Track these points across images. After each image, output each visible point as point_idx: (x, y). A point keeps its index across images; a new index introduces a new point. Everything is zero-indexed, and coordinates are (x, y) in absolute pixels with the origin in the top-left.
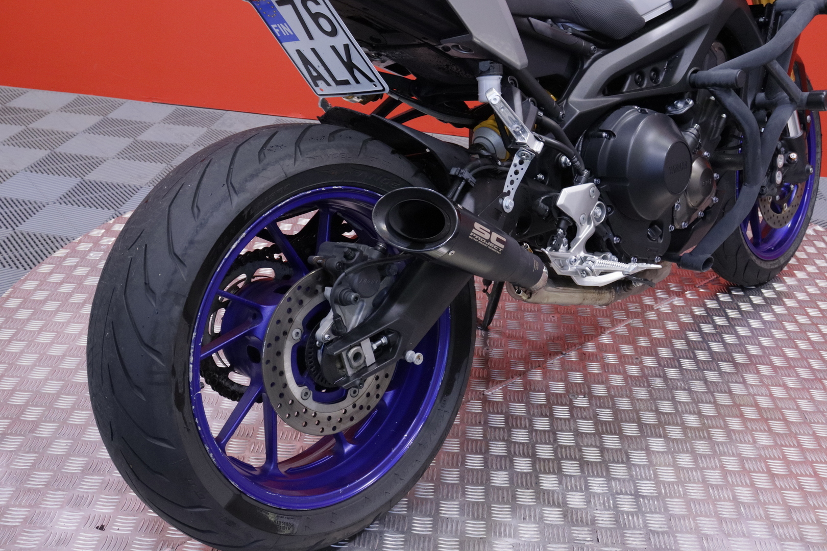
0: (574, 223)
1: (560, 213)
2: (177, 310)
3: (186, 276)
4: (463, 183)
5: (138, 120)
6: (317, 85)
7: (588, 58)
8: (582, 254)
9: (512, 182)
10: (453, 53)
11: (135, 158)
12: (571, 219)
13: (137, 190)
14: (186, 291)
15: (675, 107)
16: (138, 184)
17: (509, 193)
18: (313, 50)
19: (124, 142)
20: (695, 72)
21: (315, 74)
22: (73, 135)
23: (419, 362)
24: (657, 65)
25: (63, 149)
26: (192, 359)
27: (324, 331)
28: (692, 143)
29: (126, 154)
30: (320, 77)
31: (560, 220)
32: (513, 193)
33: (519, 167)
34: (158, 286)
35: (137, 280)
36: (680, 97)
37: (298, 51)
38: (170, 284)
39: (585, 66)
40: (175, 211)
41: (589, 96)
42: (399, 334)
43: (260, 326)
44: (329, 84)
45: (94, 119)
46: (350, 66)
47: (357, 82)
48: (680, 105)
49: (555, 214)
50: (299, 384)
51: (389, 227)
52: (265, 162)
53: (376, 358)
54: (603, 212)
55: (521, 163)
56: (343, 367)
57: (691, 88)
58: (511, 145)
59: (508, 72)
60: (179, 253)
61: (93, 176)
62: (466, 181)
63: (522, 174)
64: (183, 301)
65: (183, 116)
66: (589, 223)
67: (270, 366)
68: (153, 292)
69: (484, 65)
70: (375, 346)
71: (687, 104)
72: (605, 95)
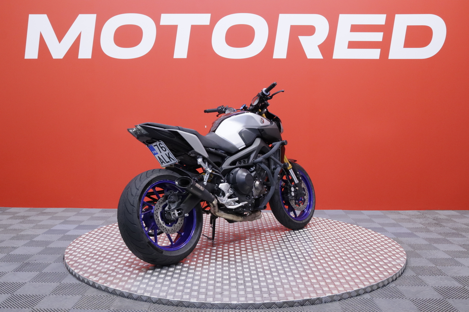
0: (224, 192)
1: (220, 189)
2: (138, 198)
3: (139, 192)
4: (195, 180)
6: (162, 164)
7: (226, 158)
8: (227, 199)
9: (206, 179)
10: (192, 155)
12: (223, 191)
14: (139, 195)
15: (251, 169)
17: (205, 181)
18: (161, 155)
20: (254, 161)
21: (162, 161)
23: (188, 215)
24: (245, 160)
26: (140, 210)
27: (167, 208)
28: (254, 176)
30: (163, 162)
31: (221, 191)
32: (206, 181)
33: (207, 176)
34: (134, 194)
35: (130, 194)
36: (252, 167)
37: (158, 157)
38: (136, 194)
39: (225, 159)
40: (136, 182)
41: (227, 166)
42: (183, 210)
43: (152, 211)
44: (165, 163)
46: (169, 158)
47: (171, 161)
48: (252, 169)
49: (219, 190)
50: (162, 221)
51: (178, 183)
52: (153, 173)
53: (178, 215)
54: (232, 192)
55: (207, 175)
56: (171, 216)
57: (254, 164)
58: (205, 172)
59: (204, 159)
60: (137, 188)
62: (196, 180)
63: (208, 177)
64: (139, 197)
66: (228, 193)
67: (156, 215)
68: (133, 195)
69: (198, 156)
70: (178, 212)
71: (253, 168)
72: (231, 165)
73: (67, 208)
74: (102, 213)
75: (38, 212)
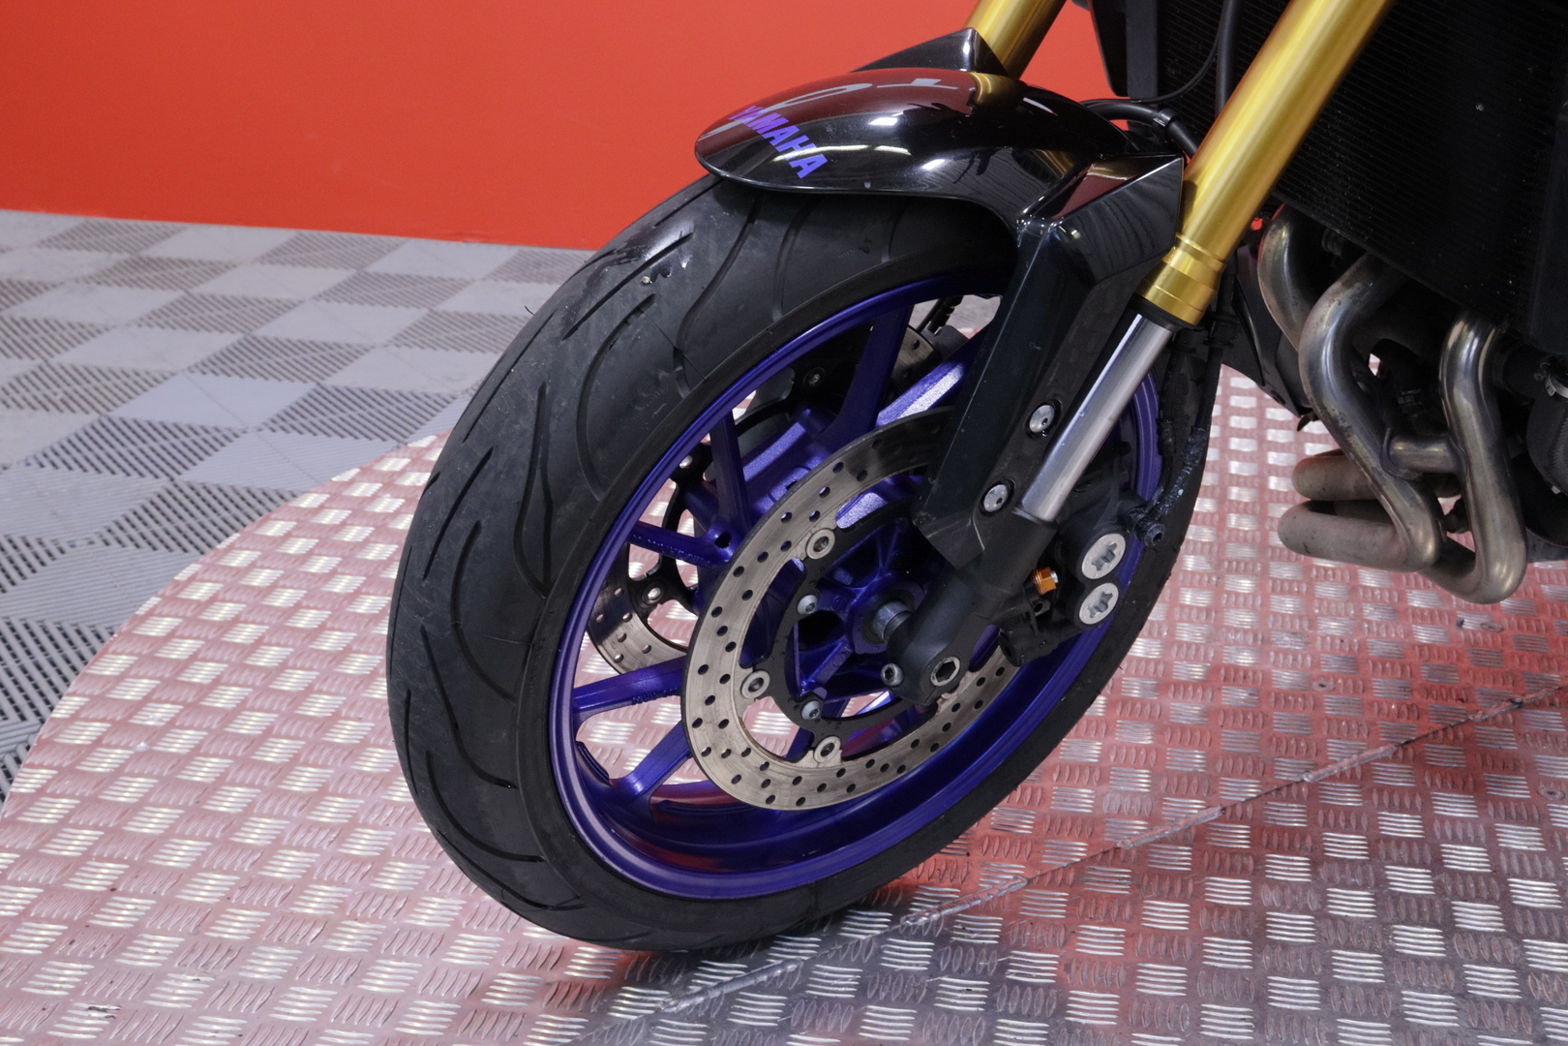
5: (435, 275)
11: (435, 345)
13: (445, 402)
16: (445, 392)
19: (406, 316)
22: (290, 306)
25: (271, 330)
29: (411, 337)
45: (336, 276)
61: (341, 379)
65: (538, 265)
73: (305, 232)
74: (513, 284)
75: (116, 256)
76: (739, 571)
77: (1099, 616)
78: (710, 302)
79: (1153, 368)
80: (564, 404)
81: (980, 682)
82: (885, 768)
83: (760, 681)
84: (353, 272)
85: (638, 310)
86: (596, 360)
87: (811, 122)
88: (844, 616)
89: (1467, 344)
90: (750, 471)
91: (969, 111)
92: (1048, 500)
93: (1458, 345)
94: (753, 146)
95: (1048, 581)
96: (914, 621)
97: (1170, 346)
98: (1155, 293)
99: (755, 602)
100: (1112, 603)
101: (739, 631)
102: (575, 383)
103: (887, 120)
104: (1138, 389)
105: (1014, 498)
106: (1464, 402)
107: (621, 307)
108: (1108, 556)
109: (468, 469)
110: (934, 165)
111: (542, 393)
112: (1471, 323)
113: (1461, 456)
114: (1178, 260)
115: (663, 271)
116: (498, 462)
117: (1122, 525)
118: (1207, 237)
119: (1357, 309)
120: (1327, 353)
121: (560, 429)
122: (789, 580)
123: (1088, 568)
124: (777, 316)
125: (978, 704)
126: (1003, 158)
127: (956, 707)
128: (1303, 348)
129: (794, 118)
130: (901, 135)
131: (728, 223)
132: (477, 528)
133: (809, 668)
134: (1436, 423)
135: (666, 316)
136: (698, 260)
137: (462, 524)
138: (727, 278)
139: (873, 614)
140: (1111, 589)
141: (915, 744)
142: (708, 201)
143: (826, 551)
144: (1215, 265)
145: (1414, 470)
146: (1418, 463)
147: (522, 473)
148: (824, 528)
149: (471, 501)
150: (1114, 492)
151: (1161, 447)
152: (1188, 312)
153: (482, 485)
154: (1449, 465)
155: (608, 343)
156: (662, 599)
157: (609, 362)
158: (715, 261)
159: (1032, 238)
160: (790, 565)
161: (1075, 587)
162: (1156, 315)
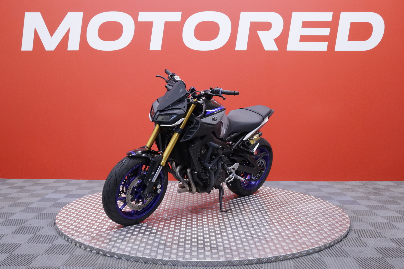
73: (58, 179)
75: (33, 183)
76: (129, 190)
77: (159, 192)
78: (128, 165)
79: (161, 170)
80: (117, 172)
81: (150, 199)
82: (142, 207)
83: (132, 196)
84: (66, 183)
85: (123, 165)
86: (120, 169)
87: (135, 152)
88: (138, 192)
89: (189, 171)
90: (131, 181)
91: (146, 151)
92: (154, 180)
93: (188, 170)
94: (131, 153)
95: (155, 188)
96: (144, 192)
97: (162, 168)
98: (161, 164)
99: (131, 189)
100: (160, 191)
101: (130, 192)
102: (118, 171)
103: (140, 152)
104: (160, 172)
105: (151, 180)
106: (189, 175)
107: (122, 165)
108: (160, 187)
109: (110, 178)
110: (144, 155)
111: (116, 172)
112: (189, 169)
113: (189, 180)
114: (163, 161)
115: (124, 162)
116: (113, 177)
117: (160, 184)
118: (165, 160)
119: (180, 168)
120: (178, 173)
121: (117, 174)
122: (134, 188)
123: (158, 187)
124: (133, 165)
125: (150, 202)
126: (149, 154)
127: (148, 202)
128: (176, 172)
129: (133, 151)
130: (141, 153)
131: (129, 159)
132: (111, 182)
133: (135, 197)
134: (188, 177)
135: (125, 166)
136: (127, 161)
137: (110, 182)
138: (129, 163)
139: (141, 192)
140: (160, 190)
141: (145, 205)
142: (127, 157)
143: (137, 185)
144: (165, 162)
145: (186, 182)
146: (186, 181)
147: (115, 177)
148: (137, 183)
149: (110, 180)
150: (160, 181)
151: (163, 177)
152: (164, 165)
153: (111, 179)
154: (189, 181)
155: (121, 168)
156: (122, 193)
157: (121, 169)
158: (128, 161)
159: (151, 160)
160: (134, 187)
161: (157, 189)
162: (161, 166)
